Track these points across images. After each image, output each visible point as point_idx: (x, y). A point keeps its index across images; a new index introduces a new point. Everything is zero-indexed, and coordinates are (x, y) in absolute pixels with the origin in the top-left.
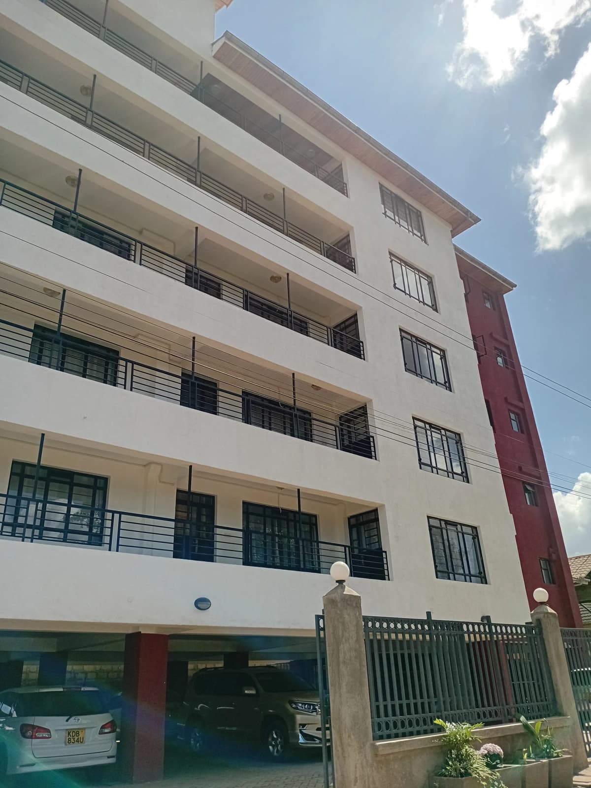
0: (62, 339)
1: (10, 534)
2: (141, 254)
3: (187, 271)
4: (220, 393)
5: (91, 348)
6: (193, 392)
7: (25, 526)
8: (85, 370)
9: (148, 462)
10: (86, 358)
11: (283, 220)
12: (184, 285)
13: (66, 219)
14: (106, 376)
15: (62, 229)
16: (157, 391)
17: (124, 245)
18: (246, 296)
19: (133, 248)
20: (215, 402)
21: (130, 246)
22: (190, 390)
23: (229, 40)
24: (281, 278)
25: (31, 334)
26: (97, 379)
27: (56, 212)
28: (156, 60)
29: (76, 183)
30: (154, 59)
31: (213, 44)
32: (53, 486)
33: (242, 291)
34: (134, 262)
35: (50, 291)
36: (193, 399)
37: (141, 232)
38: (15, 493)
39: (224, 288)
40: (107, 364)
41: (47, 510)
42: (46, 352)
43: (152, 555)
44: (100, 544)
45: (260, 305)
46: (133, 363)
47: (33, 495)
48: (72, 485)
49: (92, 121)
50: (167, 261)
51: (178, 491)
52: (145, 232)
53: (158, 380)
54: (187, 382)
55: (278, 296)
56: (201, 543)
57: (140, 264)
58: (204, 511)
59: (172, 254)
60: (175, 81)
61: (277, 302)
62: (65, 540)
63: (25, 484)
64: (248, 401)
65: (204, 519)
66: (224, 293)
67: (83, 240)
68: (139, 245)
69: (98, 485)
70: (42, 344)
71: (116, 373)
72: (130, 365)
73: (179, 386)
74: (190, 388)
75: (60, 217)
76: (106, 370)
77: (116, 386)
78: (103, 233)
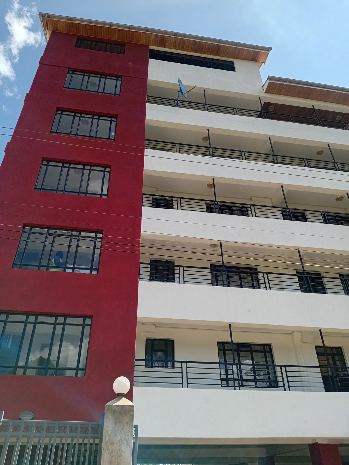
0: (226, 269)
1: (226, 386)
2: (255, 211)
3: (282, 212)
4: (325, 279)
5: (241, 270)
6: (308, 282)
7: (233, 380)
8: (241, 283)
9: (291, 332)
10: (240, 276)
11: (333, 162)
12: (283, 220)
13: (212, 206)
14: (253, 284)
15: (211, 212)
16: (285, 287)
17: (244, 209)
18: (324, 215)
19: (249, 209)
20: (323, 286)
21: (247, 209)
22: (305, 282)
23: (271, 80)
24: (343, 197)
25: (209, 270)
26: (249, 287)
27: (206, 204)
28: (236, 108)
29: (213, 186)
30: (234, 108)
31: (263, 86)
32: (242, 354)
33: (320, 213)
34: (252, 216)
35: (213, 245)
36: (309, 286)
37: (251, 199)
38: (222, 361)
39: (307, 214)
40: (252, 277)
41: (242, 369)
42: (219, 278)
43: (311, 391)
44: (277, 386)
45: (334, 218)
46: (267, 273)
47: (233, 361)
48: (252, 352)
49: (213, 152)
50: (269, 210)
51: (316, 347)
52: (253, 198)
53: (283, 280)
54: (302, 277)
55: (344, 209)
56: (341, 380)
57: (256, 217)
58: (337, 358)
59: (271, 205)
60: (248, 114)
61: (345, 213)
62: (256, 386)
63: (227, 355)
64: (346, 280)
65: (338, 363)
66: (308, 217)
67: (222, 214)
68: (252, 207)
69: (266, 350)
70: (216, 274)
71: (258, 281)
72: (265, 275)
73: (297, 281)
74: (305, 280)
75: (209, 206)
76: (252, 281)
77: (260, 289)
78: (231, 207)
